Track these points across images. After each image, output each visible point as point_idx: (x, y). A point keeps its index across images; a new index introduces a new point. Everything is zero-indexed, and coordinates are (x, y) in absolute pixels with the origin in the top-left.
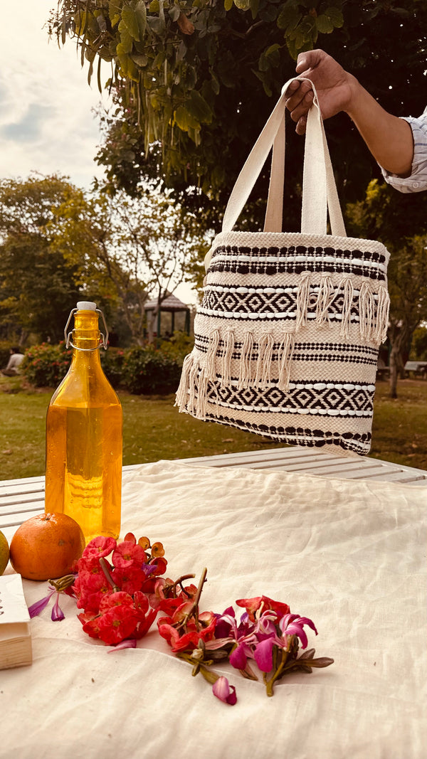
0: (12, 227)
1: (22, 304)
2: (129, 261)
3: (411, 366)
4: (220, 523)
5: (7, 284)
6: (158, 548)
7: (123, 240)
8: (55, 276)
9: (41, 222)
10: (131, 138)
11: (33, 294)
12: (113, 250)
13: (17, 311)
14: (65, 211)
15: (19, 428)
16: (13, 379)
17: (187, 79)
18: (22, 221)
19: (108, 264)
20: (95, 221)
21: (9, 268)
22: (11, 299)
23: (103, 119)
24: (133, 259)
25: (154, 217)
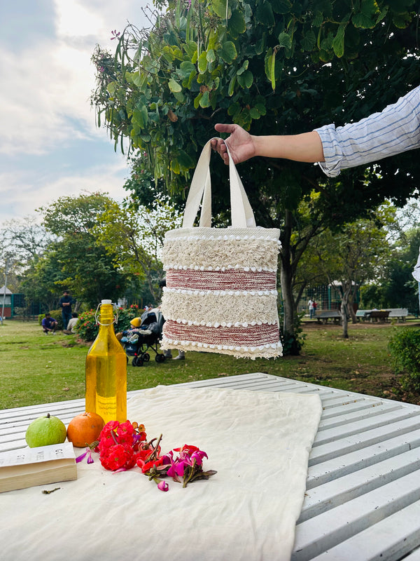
0: (69, 229)
1: (76, 282)
2: (151, 249)
3: (360, 313)
4: (183, 419)
5: (66, 268)
6: (142, 427)
7: (146, 235)
8: (99, 261)
9: (90, 225)
10: (147, 172)
11: (84, 275)
12: (139, 242)
13: (73, 287)
14: (106, 218)
15: (74, 372)
16: (70, 336)
17: (178, 142)
18: (76, 224)
19: (136, 251)
20: (127, 223)
21: (66, 257)
22: (69, 279)
23: (129, 158)
24: (154, 247)
25: (167, 218)
